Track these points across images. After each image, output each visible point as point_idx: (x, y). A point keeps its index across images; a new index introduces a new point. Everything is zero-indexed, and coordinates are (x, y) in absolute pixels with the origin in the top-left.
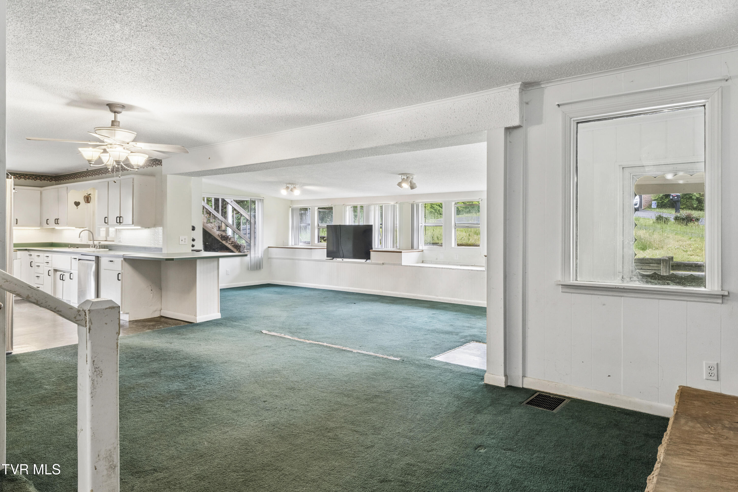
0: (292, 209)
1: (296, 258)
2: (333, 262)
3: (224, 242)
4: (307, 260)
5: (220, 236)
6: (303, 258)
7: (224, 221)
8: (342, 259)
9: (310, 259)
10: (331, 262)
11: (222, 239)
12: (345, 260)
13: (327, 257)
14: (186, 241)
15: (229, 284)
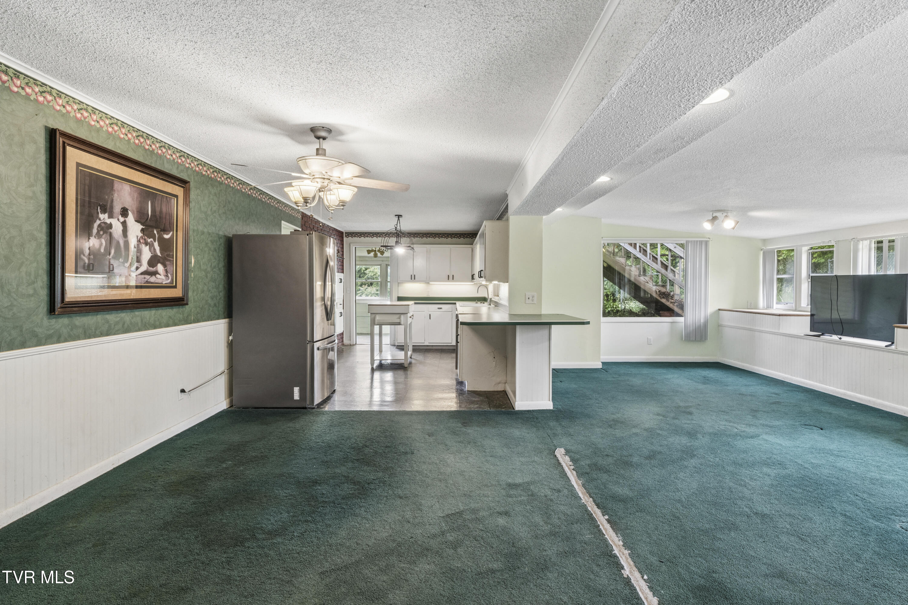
0: (764, 253)
1: (756, 328)
2: (820, 341)
3: (664, 301)
4: (773, 334)
5: (658, 293)
6: (766, 330)
7: (665, 273)
8: (840, 336)
9: (776, 331)
10: (817, 341)
11: (660, 297)
12: (845, 339)
13: (811, 331)
14: (535, 299)
15: (651, 357)
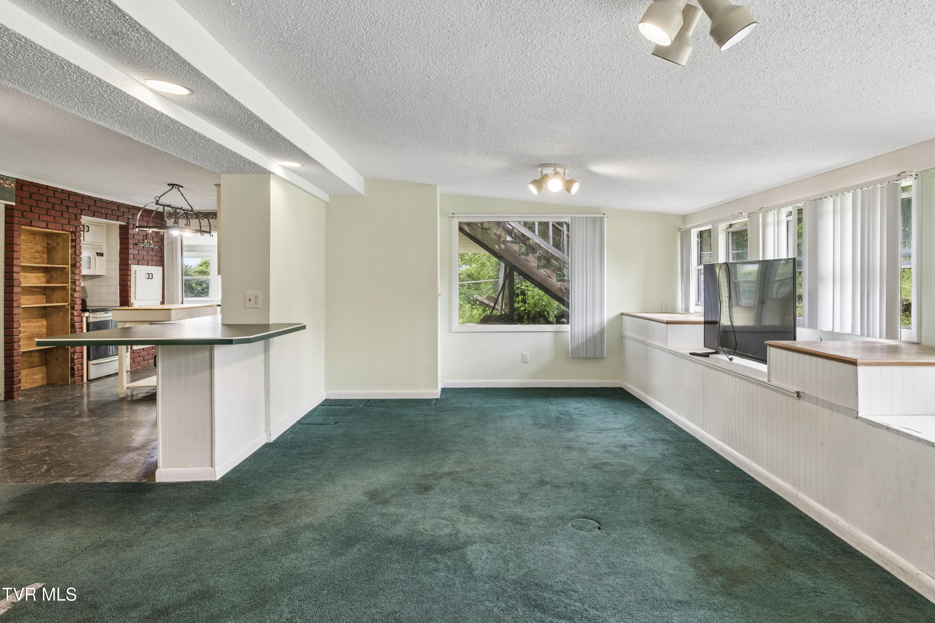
0: (681, 234)
1: (649, 341)
2: (700, 364)
4: (661, 350)
6: (658, 344)
8: (731, 357)
9: (662, 346)
10: (697, 363)
13: (703, 347)
14: (260, 300)
15: (527, 380)
